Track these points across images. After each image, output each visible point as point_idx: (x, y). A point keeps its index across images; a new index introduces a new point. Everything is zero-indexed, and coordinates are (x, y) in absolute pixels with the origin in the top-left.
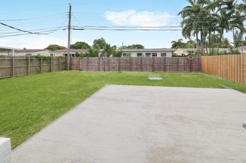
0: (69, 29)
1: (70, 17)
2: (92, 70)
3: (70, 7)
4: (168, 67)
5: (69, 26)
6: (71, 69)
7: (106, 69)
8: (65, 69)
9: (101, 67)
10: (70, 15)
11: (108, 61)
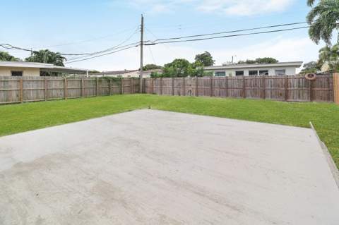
0: (142, 44)
1: (142, 31)
2: (166, 93)
3: (143, 18)
4: (269, 92)
5: (142, 42)
6: (144, 92)
7: (181, 93)
8: (138, 92)
9: (176, 90)
10: (142, 28)
11: (184, 83)
